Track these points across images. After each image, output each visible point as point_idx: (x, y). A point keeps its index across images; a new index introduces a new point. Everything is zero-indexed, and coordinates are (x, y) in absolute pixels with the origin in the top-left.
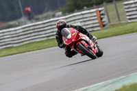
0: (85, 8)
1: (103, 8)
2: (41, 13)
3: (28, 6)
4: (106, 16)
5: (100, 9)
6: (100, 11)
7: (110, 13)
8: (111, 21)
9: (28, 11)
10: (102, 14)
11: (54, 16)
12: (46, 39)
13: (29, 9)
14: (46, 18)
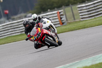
0: (49, 10)
1: (62, 10)
2: (16, 14)
3: (6, 10)
4: (64, 16)
5: (60, 11)
6: (60, 13)
7: (67, 14)
8: (68, 20)
9: (6, 13)
10: (62, 15)
11: (26, 17)
12: (20, 33)
13: (7, 12)
14: (20, 18)
